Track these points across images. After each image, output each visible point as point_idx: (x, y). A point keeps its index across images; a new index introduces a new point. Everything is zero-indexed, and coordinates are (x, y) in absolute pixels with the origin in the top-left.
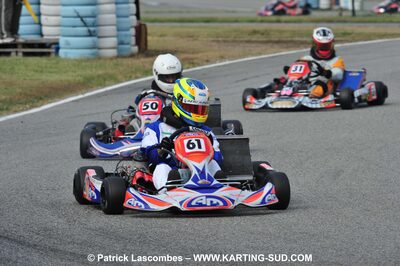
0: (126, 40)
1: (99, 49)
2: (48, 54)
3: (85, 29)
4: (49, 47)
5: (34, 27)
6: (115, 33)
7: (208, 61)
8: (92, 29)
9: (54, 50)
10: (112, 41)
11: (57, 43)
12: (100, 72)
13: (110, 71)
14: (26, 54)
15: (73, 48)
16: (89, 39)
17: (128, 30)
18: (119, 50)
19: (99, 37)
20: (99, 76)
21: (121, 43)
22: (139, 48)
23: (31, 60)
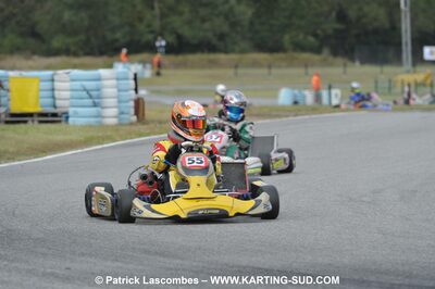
0: (126, 110)
1: (104, 117)
2: (60, 121)
3: (91, 101)
4: (60, 116)
5: (50, 101)
6: (116, 104)
8: (96, 101)
9: (63, 119)
10: (113, 111)
11: (66, 113)
12: (100, 134)
13: (109, 133)
14: (41, 122)
15: (80, 116)
16: (94, 109)
17: (127, 102)
18: (120, 119)
19: (103, 108)
20: (98, 137)
21: (122, 113)
22: (138, 117)
23: (44, 126)
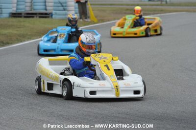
4: (49, 15)
6: (74, 9)
7: (109, 21)
8: (65, 8)
11: (52, 13)
14: (40, 17)
15: (58, 15)
19: (68, 11)
